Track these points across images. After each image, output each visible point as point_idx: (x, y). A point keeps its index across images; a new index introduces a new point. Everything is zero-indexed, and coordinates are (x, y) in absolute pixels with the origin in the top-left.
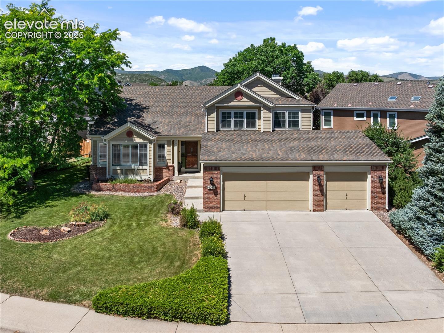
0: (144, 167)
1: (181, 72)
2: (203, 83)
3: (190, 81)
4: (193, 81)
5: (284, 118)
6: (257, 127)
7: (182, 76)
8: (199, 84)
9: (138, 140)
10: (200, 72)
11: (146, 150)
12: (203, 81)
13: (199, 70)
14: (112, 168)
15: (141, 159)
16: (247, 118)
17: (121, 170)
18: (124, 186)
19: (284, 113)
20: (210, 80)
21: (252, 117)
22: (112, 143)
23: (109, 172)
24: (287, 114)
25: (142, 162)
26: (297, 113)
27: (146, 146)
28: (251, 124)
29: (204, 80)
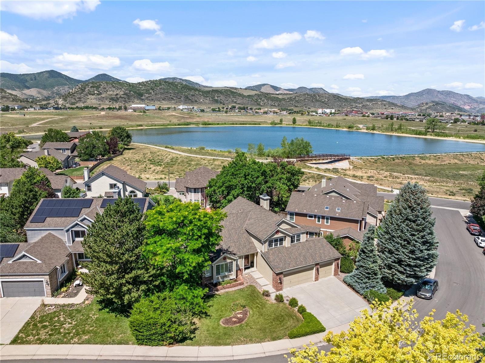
0: (232, 273)
1: (23, 77)
2: (55, 91)
3: (37, 89)
4: (40, 88)
5: (295, 238)
6: (283, 245)
7: (24, 83)
8: (50, 92)
9: (228, 261)
10: (49, 78)
11: (232, 265)
12: (54, 89)
13: (47, 75)
14: (216, 277)
15: (230, 270)
16: (280, 241)
17: (221, 277)
18: (228, 286)
19: (295, 236)
20: (64, 88)
21: (281, 240)
22: (216, 265)
23: (215, 279)
24: (296, 236)
25: (230, 271)
26: (300, 235)
27: (232, 262)
28: (281, 244)
29: (56, 88)
